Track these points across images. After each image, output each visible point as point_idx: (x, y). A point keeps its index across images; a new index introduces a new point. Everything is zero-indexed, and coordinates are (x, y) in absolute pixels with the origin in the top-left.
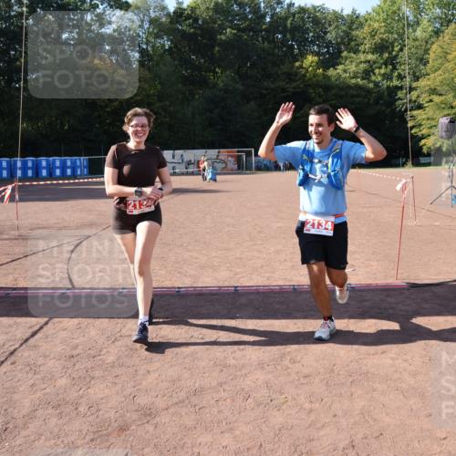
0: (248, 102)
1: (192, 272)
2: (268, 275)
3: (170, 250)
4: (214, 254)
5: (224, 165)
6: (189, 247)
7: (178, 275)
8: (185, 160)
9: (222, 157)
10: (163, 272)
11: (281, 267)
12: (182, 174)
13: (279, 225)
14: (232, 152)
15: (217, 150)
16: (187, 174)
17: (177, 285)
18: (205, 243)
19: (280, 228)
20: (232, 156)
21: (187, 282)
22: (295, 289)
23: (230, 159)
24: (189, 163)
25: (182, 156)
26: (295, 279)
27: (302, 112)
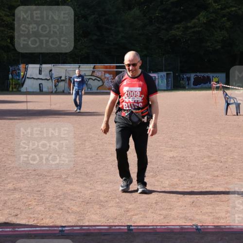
0: (130, 8)
1: (75, 208)
2: (164, 212)
3: (46, 183)
4: (99, 188)
5: (100, 83)
6: (70, 180)
7: (60, 212)
8: (54, 76)
9: (97, 74)
10: (40, 208)
11: (180, 204)
12: (51, 93)
13: (171, 154)
14: (110, 68)
15: (92, 66)
16: (57, 93)
17: (59, 223)
18: (87, 174)
19: (173, 157)
20: (109, 73)
21: (70, 220)
22: (197, 229)
23: (107, 75)
24: (59, 79)
25: (51, 71)
26: (197, 217)
27: (195, 21)
